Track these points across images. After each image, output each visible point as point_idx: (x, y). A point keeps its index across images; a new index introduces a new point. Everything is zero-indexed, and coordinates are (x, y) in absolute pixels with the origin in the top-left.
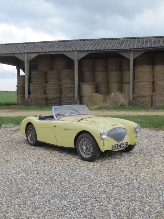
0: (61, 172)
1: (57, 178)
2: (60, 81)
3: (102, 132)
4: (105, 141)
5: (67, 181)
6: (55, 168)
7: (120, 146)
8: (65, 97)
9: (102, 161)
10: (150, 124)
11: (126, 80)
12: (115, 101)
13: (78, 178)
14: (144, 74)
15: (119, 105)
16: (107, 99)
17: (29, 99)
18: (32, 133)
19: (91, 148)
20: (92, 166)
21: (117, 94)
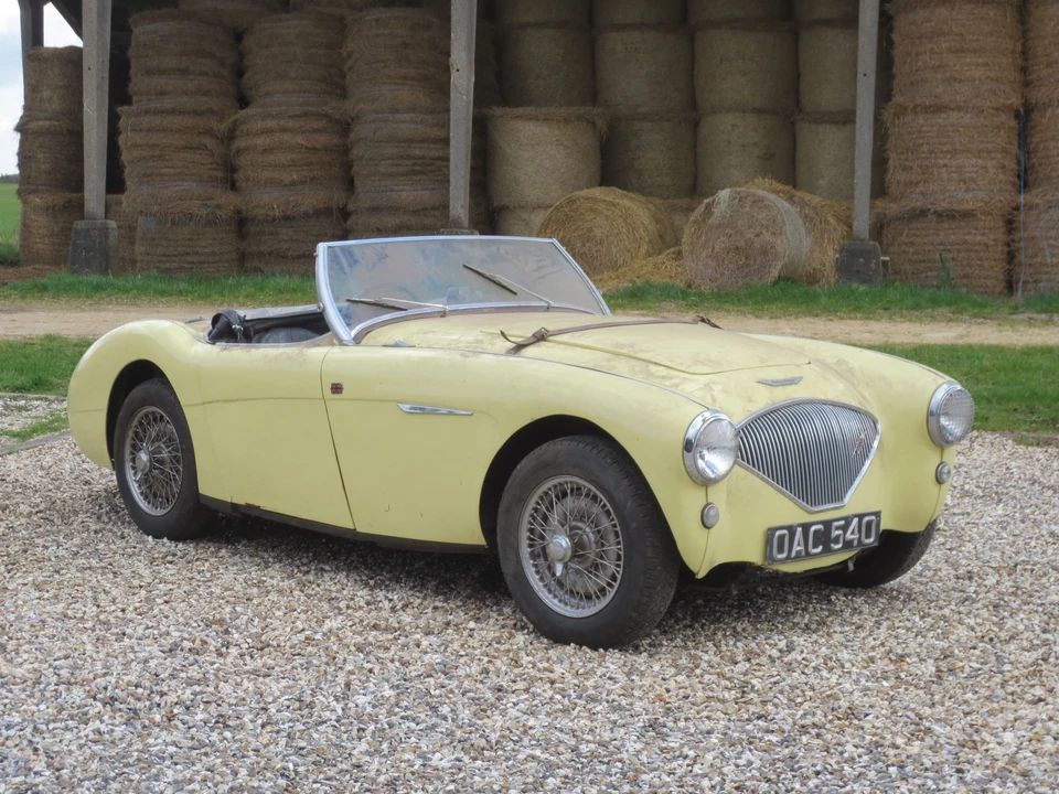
0: (390, 713)
1: (367, 753)
2: (343, 93)
3: (698, 423)
4: (718, 495)
5: (440, 778)
6: (348, 685)
7: (824, 538)
8: (375, 210)
9: (686, 647)
10: (1012, 405)
11: (823, 96)
12: (741, 243)
13: (521, 757)
14: (961, 50)
15: (775, 273)
16: (688, 231)
17: (112, 224)
18: (158, 439)
19: (612, 548)
20: (621, 678)
21: (760, 192)
